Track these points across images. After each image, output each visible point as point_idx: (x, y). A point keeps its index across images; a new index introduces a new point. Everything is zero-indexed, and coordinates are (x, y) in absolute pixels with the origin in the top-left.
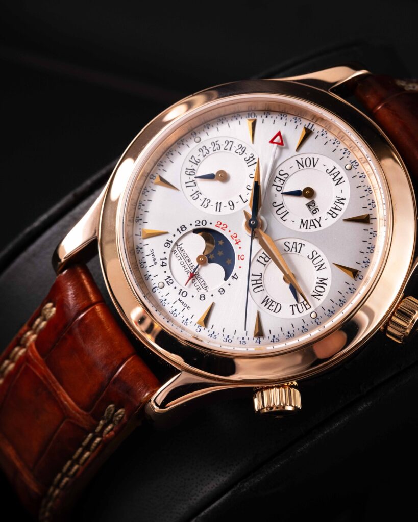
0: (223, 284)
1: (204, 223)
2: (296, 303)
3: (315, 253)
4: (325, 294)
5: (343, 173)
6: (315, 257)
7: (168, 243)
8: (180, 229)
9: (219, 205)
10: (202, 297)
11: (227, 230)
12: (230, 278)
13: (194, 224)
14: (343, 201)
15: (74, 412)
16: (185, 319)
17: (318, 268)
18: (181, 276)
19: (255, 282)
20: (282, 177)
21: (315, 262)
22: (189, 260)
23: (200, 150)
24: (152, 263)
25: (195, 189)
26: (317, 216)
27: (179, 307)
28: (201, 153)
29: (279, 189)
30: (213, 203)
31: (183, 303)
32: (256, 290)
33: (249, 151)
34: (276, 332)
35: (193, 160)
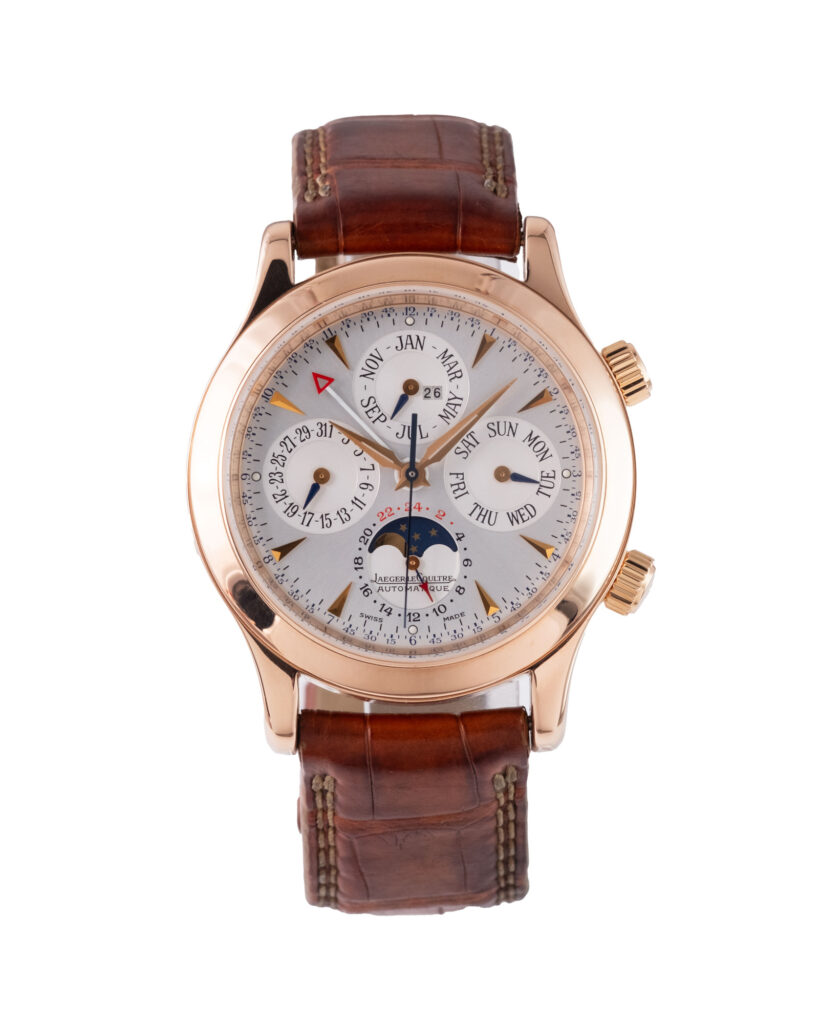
0: (457, 557)
1: (368, 532)
2: (537, 486)
3: (491, 426)
4: (549, 445)
5: (413, 331)
6: (495, 428)
7: (366, 590)
8: (357, 566)
9: (357, 502)
10: (460, 590)
11: (395, 511)
12: (457, 543)
13: (362, 545)
14: (448, 354)
16: (472, 626)
17: (511, 433)
18: (418, 600)
19: (481, 518)
20: (371, 406)
21: (502, 432)
22: (402, 579)
23: (272, 481)
24: (378, 624)
25: (317, 517)
26: (446, 395)
27: (453, 625)
28: (277, 483)
29: (382, 418)
30: (349, 506)
31: (452, 617)
32: (492, 522)
33: (312, 425)
34: (559, 530)
35: (279, 498)
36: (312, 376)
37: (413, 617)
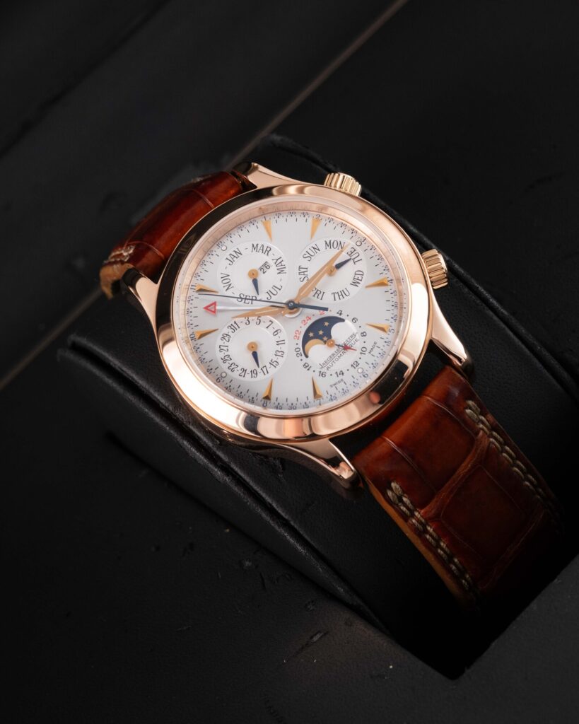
0: (348, 322)
1: (298, 350)
2: (352, 261)
3: (305, 256)
4: (339, 240)
5: (231, 251)
6: (308, 255)
7: (322, 374)
8: (308, 368)
9: (279, 343)
10: (364, 334)
11: (300, 330)
12: (342, 317)
13: (300, 358)
14: (255, 246)
15: (476, 455)
16: (385, 344)
17: (317, 251)
18: (349, 357)
19: (341, 297)
20: (244, 298)
21: (312, 254)
22: (333, 355)
23: (232, 370)
24: (342, 383)
25: (268, 365)
26: (272, 263)
27: (376, 352)
28: (236, 369)
29: (254, 298)
30: (278, 348)
31: (372, 349)
32: (347, 294)
33: (226, 330)
34: (380, 269)
35: (243, 374)
36: (204, 310)
37: (355, 365)
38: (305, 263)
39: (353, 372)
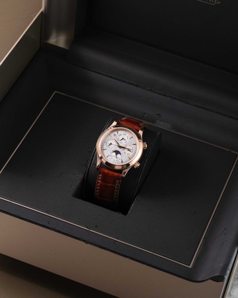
0: (121, 156)
1: (113, 151)
2: (131, 152)
4: (134, 149)
5: (125, 134)
7: (111, 156)
8: (111, 153)
9: (113, 147)
10: (120, 159)
11: (117, 149)
14: (128, 137)
15: (113, 186)
18: (115, 159)
19: (125, 153)
20: (118, 139)
21: (130, 146)
22: (115, 156)
25: (109, 147)
26: (126, 141)
27: (118, 162)
33: (112, 139)
34: (132, 157)
35: (106, 144)
36: (114, 134)
37: (114, 160)
38: (128, 145)
39: (113, 160)
